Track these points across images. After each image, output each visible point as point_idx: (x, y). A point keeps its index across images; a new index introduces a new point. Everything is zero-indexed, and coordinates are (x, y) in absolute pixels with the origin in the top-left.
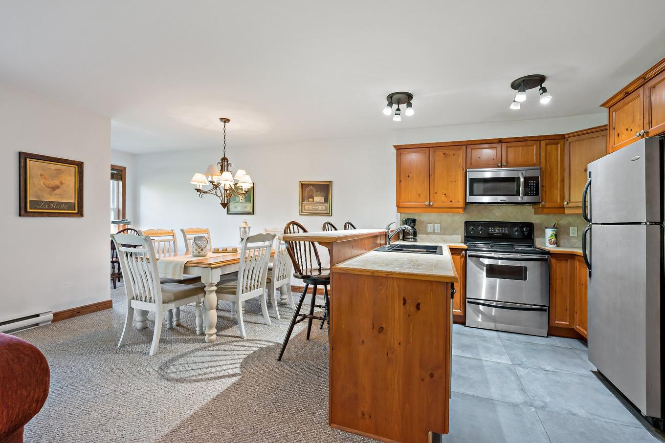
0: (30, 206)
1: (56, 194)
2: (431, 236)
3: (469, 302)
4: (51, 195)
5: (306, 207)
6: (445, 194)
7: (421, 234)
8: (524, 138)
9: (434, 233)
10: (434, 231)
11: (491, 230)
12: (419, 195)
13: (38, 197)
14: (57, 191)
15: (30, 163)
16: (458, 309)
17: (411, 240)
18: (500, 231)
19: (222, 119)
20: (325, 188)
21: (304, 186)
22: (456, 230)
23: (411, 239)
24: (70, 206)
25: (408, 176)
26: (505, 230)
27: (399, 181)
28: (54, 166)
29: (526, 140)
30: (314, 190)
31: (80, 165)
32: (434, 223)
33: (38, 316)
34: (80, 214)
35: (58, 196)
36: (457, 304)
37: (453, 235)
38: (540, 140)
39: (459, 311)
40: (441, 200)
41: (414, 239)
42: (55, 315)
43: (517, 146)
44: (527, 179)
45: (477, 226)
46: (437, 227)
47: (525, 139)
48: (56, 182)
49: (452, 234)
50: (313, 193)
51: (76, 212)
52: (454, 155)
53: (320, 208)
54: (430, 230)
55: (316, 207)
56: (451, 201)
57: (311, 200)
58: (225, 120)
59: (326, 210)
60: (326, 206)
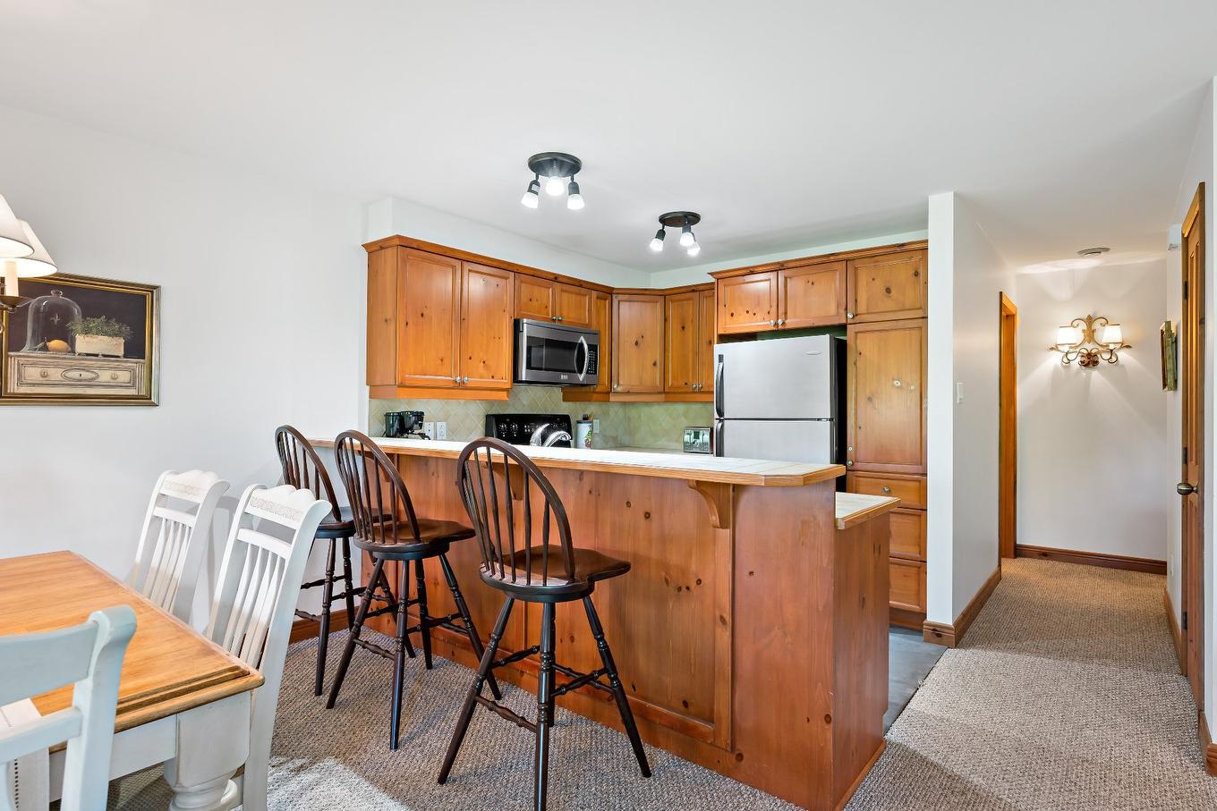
5: (33, 370)
6: (484, 363)
10: (436, 436)
11: (527, 429)
25: (422, 315)
30: (76, 310)
32: (435, 419)
38: (592, 290)
40: (477, 373)
43: (571, 293)
45: (509, 424)
46: (441, 428)
50: (67, 318)
52: (498, 285)
53: (104, 376)
55: (86, 375)
56: (493, 377)
57: (55, 344)
59: (132, 384)
60: (132, 371)
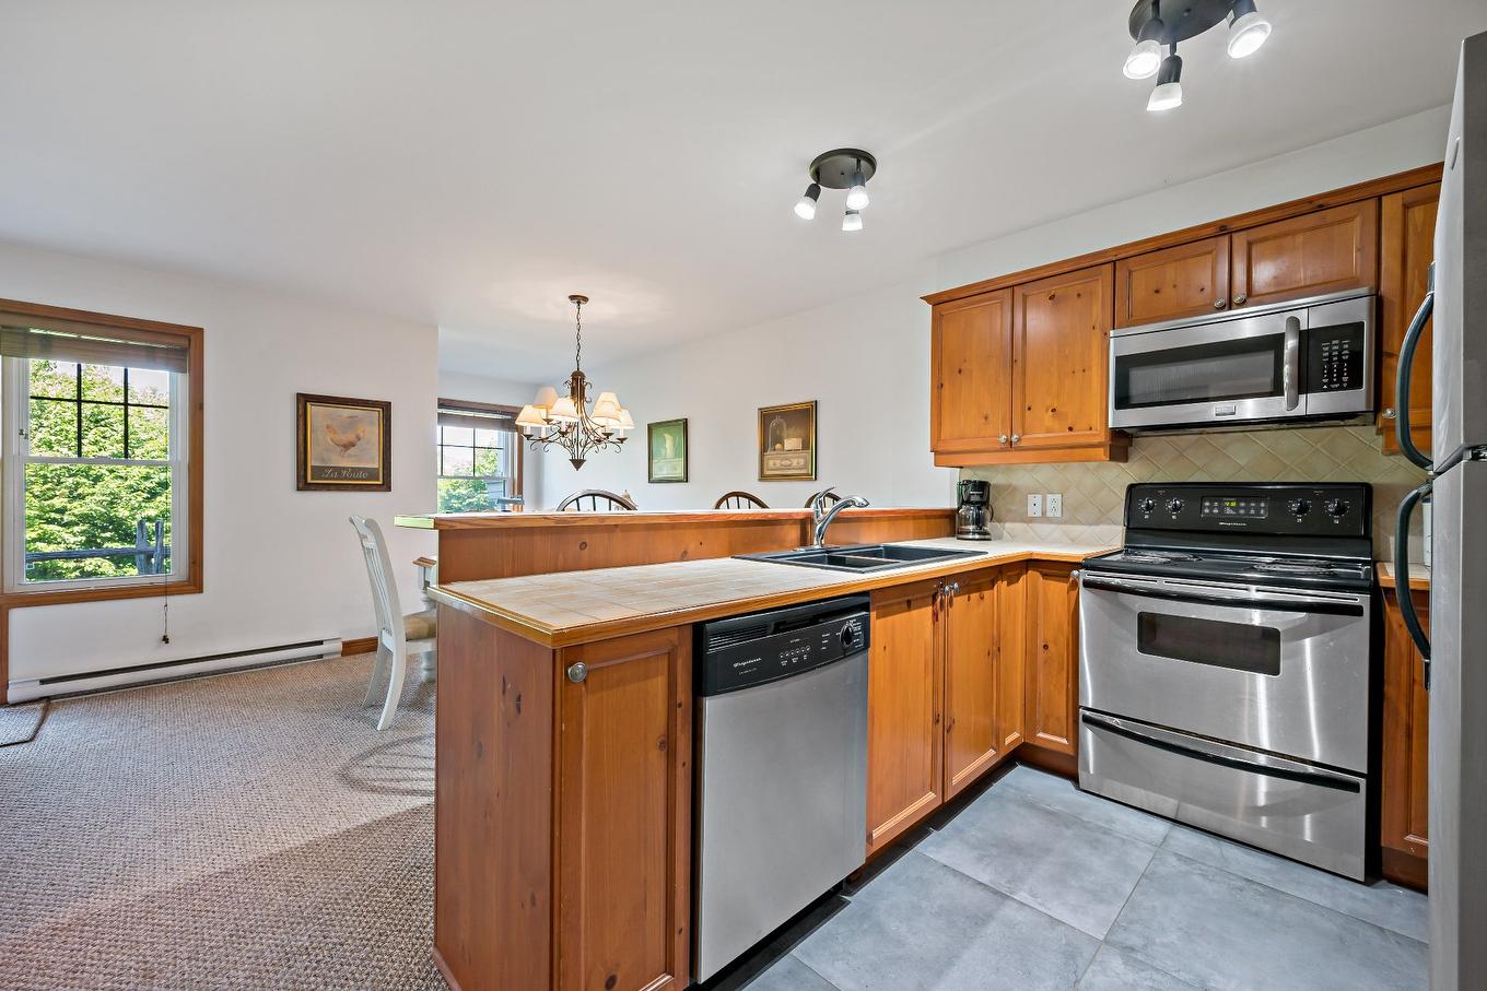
0: (312, 475)
1: (350, 456)
2: (1036, 526)
3: (1087, 720)
4: (343, 457)
5: (771, 462)
6: (1053, 410)
7: (1013, 521)
8: (1310, 200)
9: (1044, 518)
10: (1044, 513)
11: (1209, 508)
12: (986, 418)
13: (323, 460)
14: (352, 451)
15: (312, 409)
16: (1061, 736)
17: (970, 537)
18: (1242, 512)
19: (572, 298)
20: (804, 416)
21: (766, 416)
22: (1108, 512)
23: (974, 533)
24: (372, 474)
25: (960, 372)
26: (1258, 510)
27: (938, 387)
28: (346, 412)
29: (1321, 208)
30: (785, 424)
31: (386, 407)
32: (1044, 490)
33: (321, 643)
34: (386, 486)
35: (353, 459)
36: (1058, 719)
37: (1097, 525)
38: (1379, 198)
39: (1065, 741)
40: (1043, 429)
41: (979, 533)
42: (345, 644)
43: (1286, 235)
44: (1306, 337)
45: (1162, 500)
46: (1054, 503)
47: (1316, 205)
48: (351, 437)
49: (1097, 522)
50: (781, 431)
51: (380, 482)
52: (1079, 295)
53: (795, 462)
54: (1034, 510)
55: (789, 463)
56: (1071, 429)
57: (778, 446)
58: (579, 299)
59: (805, 467)
60: (805, 458)
